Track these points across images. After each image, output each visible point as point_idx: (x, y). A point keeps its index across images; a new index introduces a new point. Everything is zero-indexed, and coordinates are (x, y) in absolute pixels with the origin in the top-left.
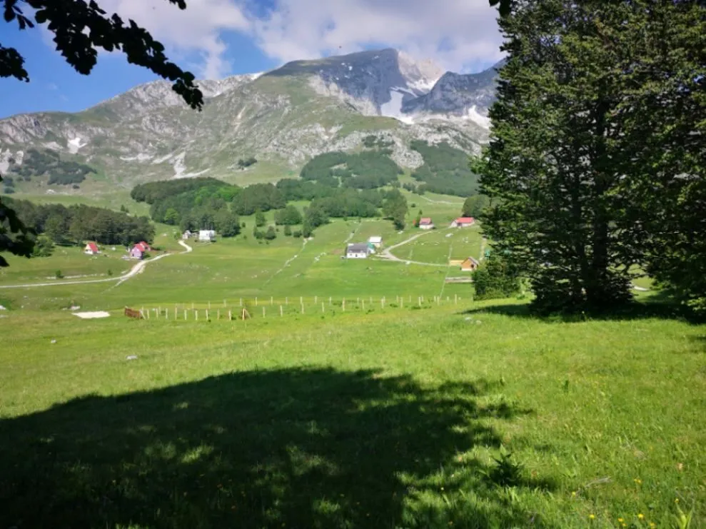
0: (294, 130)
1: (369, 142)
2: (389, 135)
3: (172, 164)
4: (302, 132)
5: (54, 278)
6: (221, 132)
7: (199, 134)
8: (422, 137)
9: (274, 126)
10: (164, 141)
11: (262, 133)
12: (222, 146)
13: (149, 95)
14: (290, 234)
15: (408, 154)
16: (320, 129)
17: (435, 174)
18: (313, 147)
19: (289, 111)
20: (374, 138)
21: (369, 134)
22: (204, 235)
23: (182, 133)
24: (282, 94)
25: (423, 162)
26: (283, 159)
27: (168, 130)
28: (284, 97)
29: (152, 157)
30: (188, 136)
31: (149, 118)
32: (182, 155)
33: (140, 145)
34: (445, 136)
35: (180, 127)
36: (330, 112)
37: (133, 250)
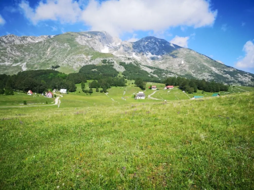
0: (74, 56)
1: (104, 61)
2: (111, 60)
3: (21, 67)
4: (77, 57)
5: (23, 104)
6: (41, 55)
7: (32, 56)
8: (123, 61)
9: (65, 54)
10: (16, 58)
11: (60, 57)
12: (42, 61)
13: (8, 40)
14: (98, 91)
15: (119, 67)
16: (84, 56)
17: (131, 74)
18: (82, 63)
19: (70, 49)
20: (106, 60)
21: (103, 59)
22: (63, 91)
23: (24, 55)
24: (66, 43)
25: (125, 70)
26: (70, 66)
27: (18, 54)
28: (67, 44)
29: (12, 63)
30: (27, 56)
31: (10, 48)
32: (25, 63)
33: (6, 59)
34: (131, 61)
35: (23, 53)
36: (86, 50)
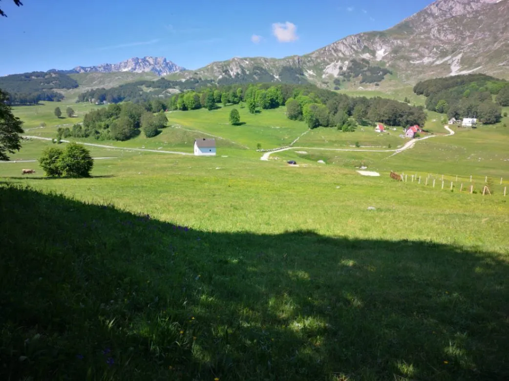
3: (449, 65)
5: (354, 146)
6: (498, 33)
7: (477, 37)
12: (496, 46)
13: (440, 9)
22: (467, 122)
23: (462, 38)
27: (450, 37)
29: (434, 59)
30: (467, 39)
31: (437, 28)
32: (460, 56)
33: (427, 51)
35: (462, 33)
37: (408, 131)
